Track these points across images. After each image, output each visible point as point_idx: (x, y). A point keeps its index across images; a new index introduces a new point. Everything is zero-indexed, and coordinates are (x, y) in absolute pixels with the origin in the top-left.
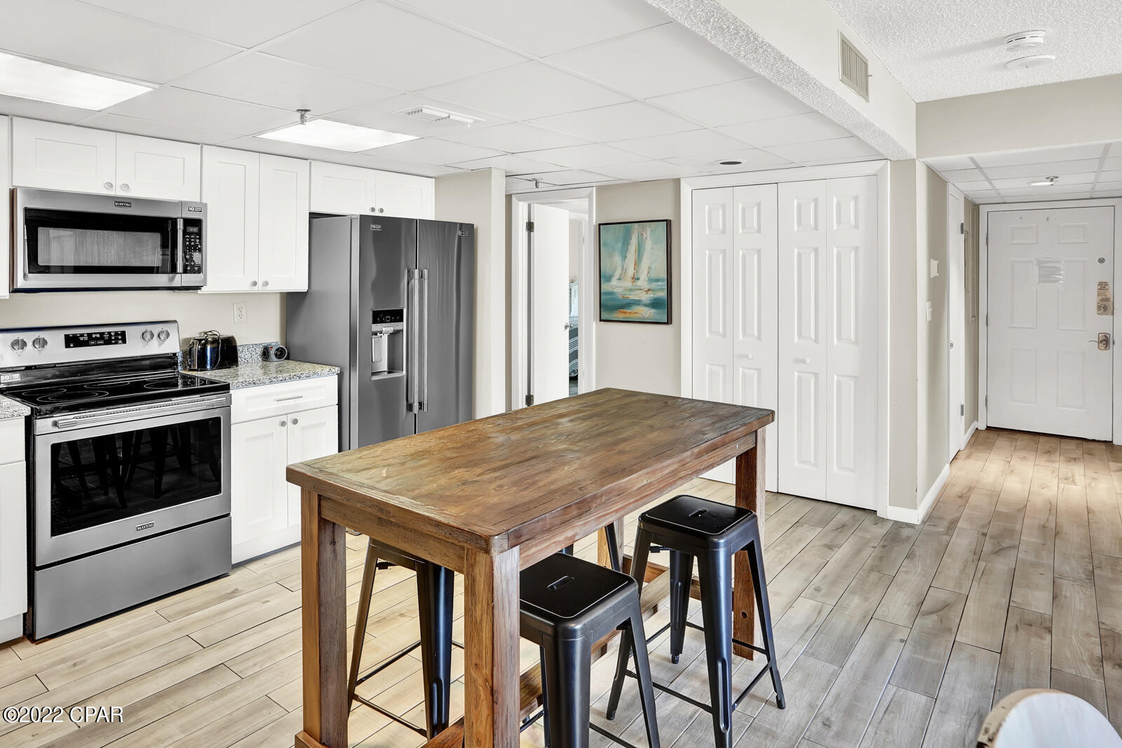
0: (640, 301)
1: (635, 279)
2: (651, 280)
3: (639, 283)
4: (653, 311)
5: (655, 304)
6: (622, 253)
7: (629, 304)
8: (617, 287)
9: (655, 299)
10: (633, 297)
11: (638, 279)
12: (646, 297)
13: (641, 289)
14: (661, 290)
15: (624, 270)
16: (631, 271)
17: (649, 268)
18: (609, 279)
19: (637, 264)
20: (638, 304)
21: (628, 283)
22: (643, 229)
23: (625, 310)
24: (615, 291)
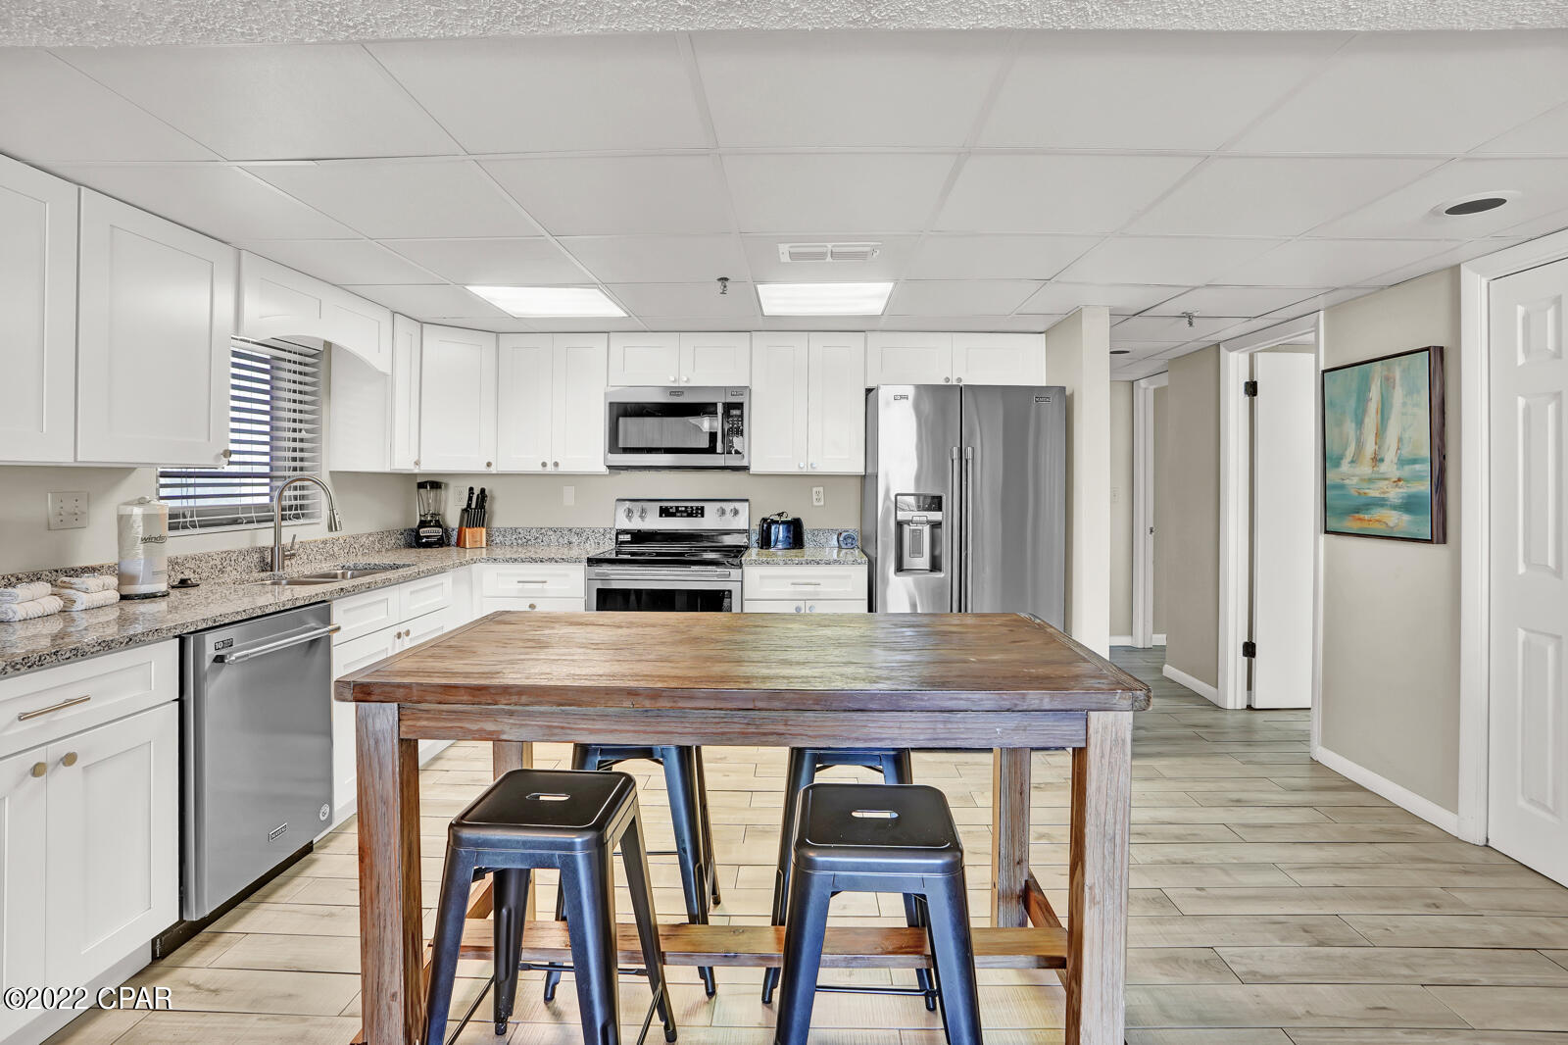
0: (1383, 499)
1: (1377, 460)
2: (1402, 462)
3: (1383, 468)
4: (1406, 517)
5: (1409, 505)
6: (1356, 415)
7: (1368, 505)
8: (1351, 474)
9: (1410, 497)
10: (1374, 493)
11: (1382, 460)
12: (1394, 494)
13: (1386, 479)
14: (1418, 478)
15: (1360, 445)
16: (1370, 447)
17: (1400, 440)
18: (1337, 464)
19: (1380, 433)
20: (1382, 506)
21: (1366, 469)
22: (1389, 370)
23: (1361, 516)
24: (1347, 482)
